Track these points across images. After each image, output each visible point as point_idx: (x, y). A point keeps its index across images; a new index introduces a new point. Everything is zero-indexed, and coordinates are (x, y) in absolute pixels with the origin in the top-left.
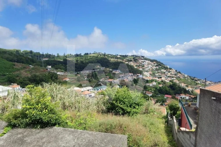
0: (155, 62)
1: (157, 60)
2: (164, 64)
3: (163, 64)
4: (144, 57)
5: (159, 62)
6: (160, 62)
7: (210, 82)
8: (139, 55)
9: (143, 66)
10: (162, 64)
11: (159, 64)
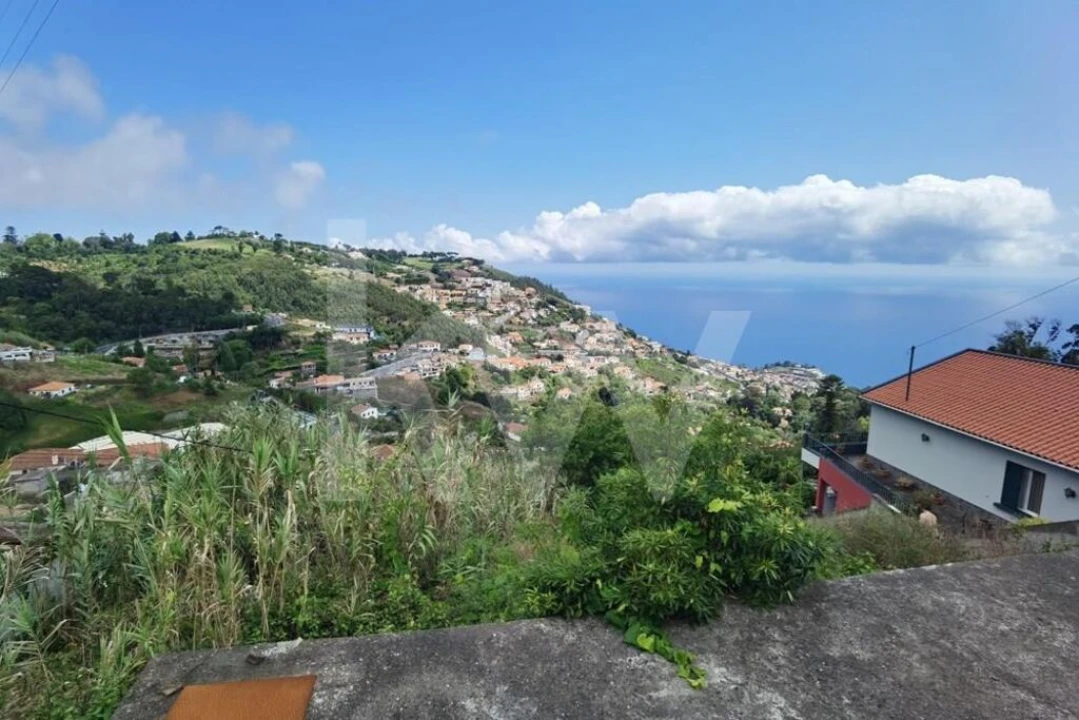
1: (541, 281)
2: (569, 297)
3: (566, 300)
4: (482, 262)
5: (546, 287)
6: (554, 287)
7: (740, 367)
8: (461, 255)
10: (561, 296)
11: (549, 296)
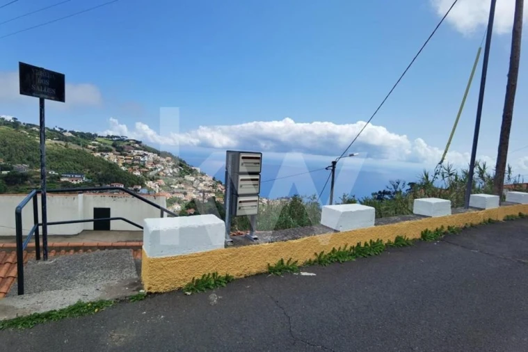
0: (169, 158)
3: (187, 164)
4: (141, 142)
5: (176, 157)
8: (129, 138)
9: (143, 167)
11: (179, 162)
